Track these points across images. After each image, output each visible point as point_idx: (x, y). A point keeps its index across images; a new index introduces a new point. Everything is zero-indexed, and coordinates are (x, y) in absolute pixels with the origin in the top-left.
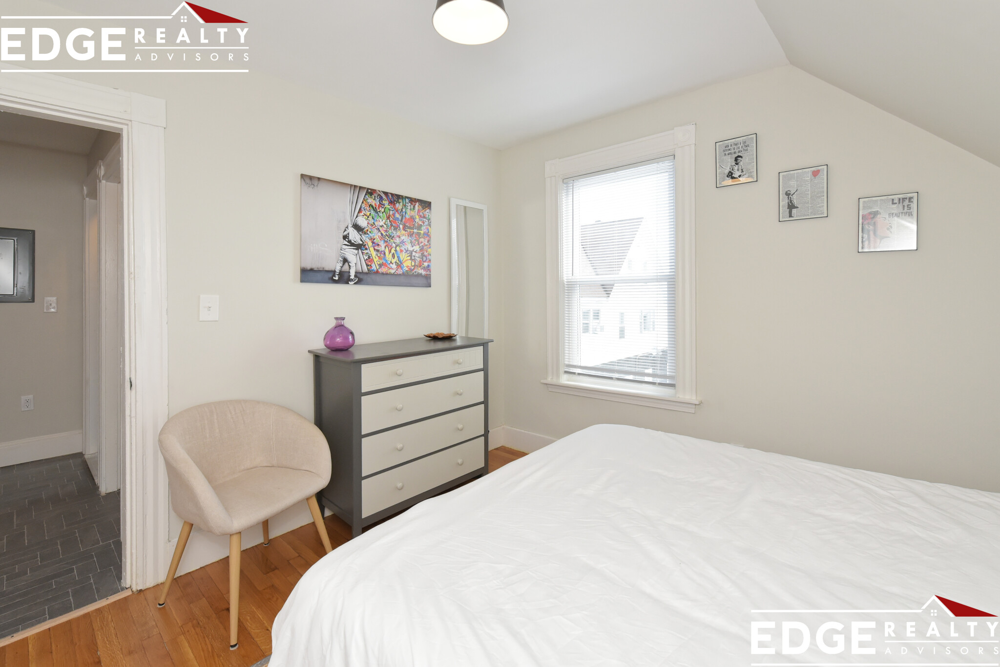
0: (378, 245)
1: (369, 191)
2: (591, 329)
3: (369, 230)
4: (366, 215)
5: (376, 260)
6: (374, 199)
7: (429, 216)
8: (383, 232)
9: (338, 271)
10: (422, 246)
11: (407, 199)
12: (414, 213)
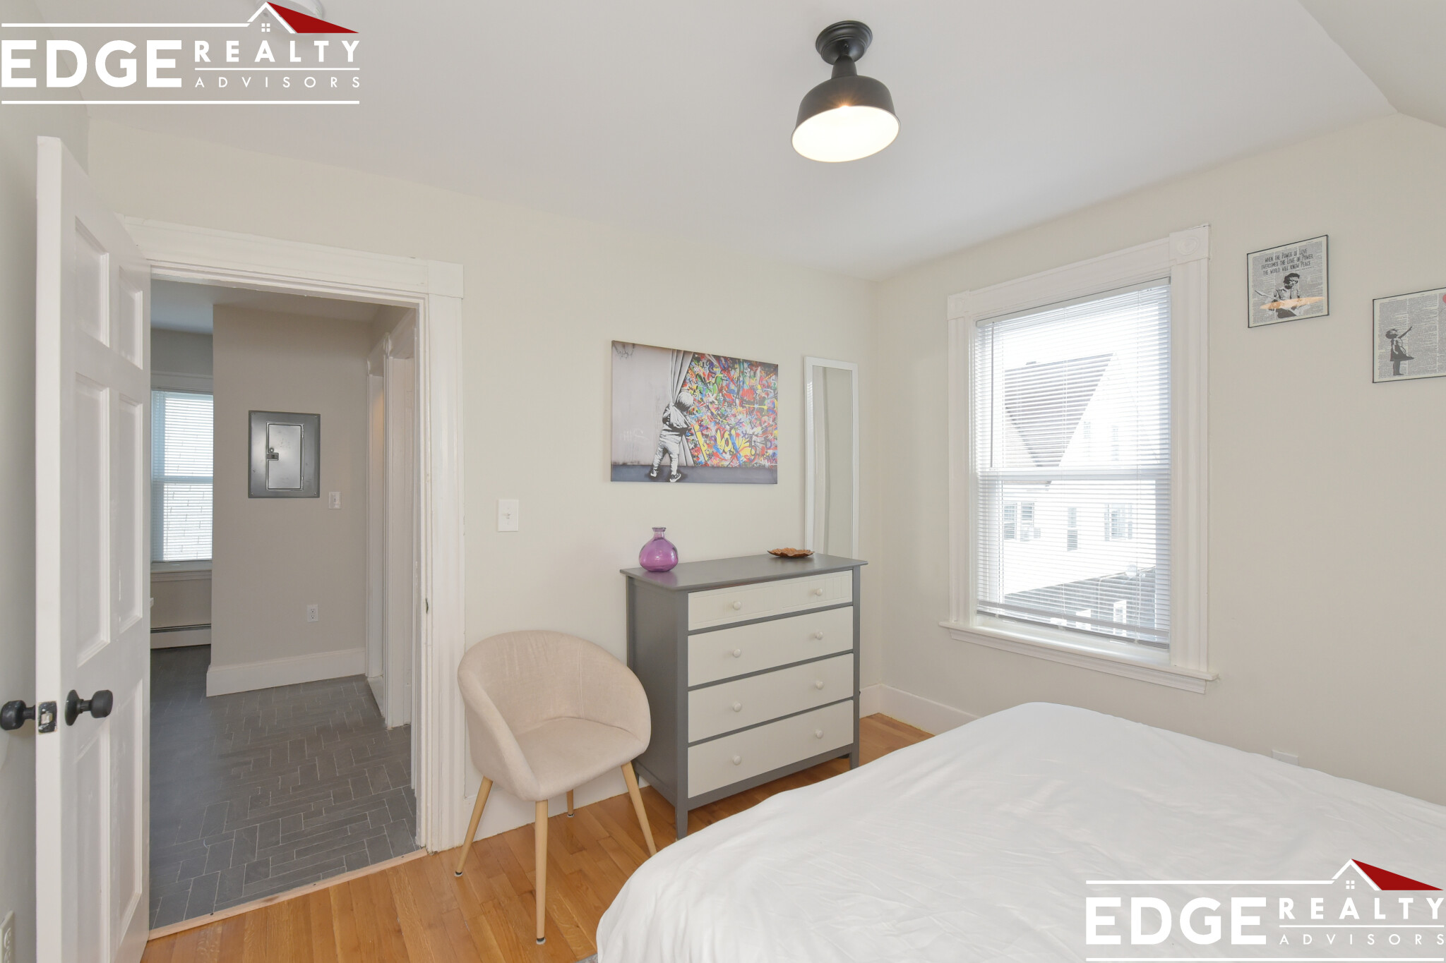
0: (707, 428)
1: (696, 356)
2: (1018, 533)
3: (696, 409)
4: (692, 389)
5: (704, 448)
6: (703, 367)
7: (775, 384)
8: (713, 411)
9: (656, 465)
10: (766, 426)
11: (745, 364)
12: (755, 382)
